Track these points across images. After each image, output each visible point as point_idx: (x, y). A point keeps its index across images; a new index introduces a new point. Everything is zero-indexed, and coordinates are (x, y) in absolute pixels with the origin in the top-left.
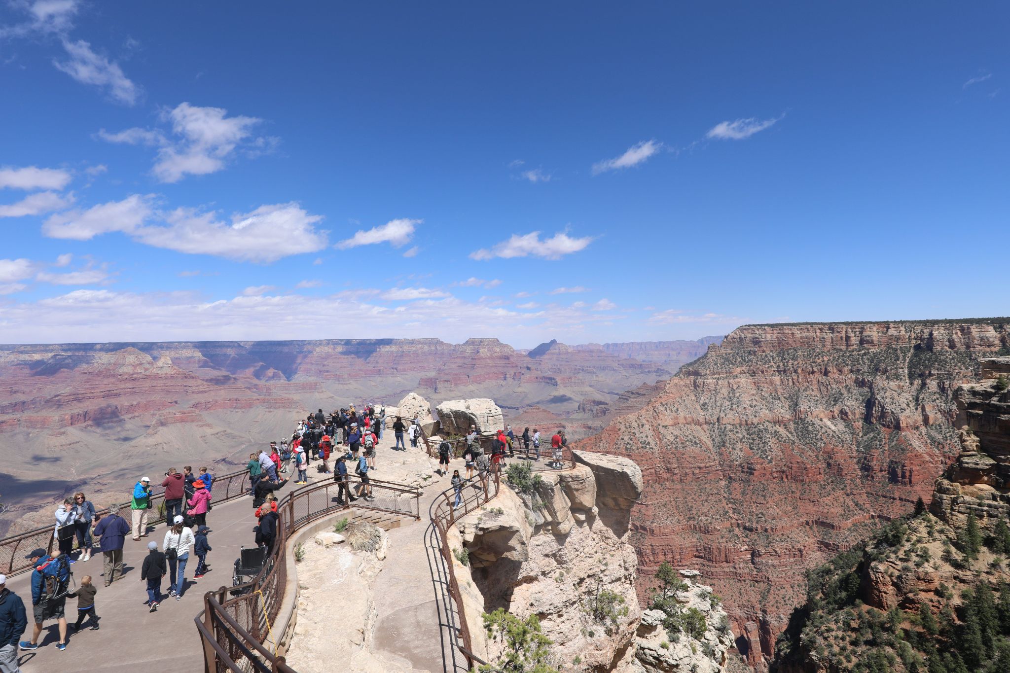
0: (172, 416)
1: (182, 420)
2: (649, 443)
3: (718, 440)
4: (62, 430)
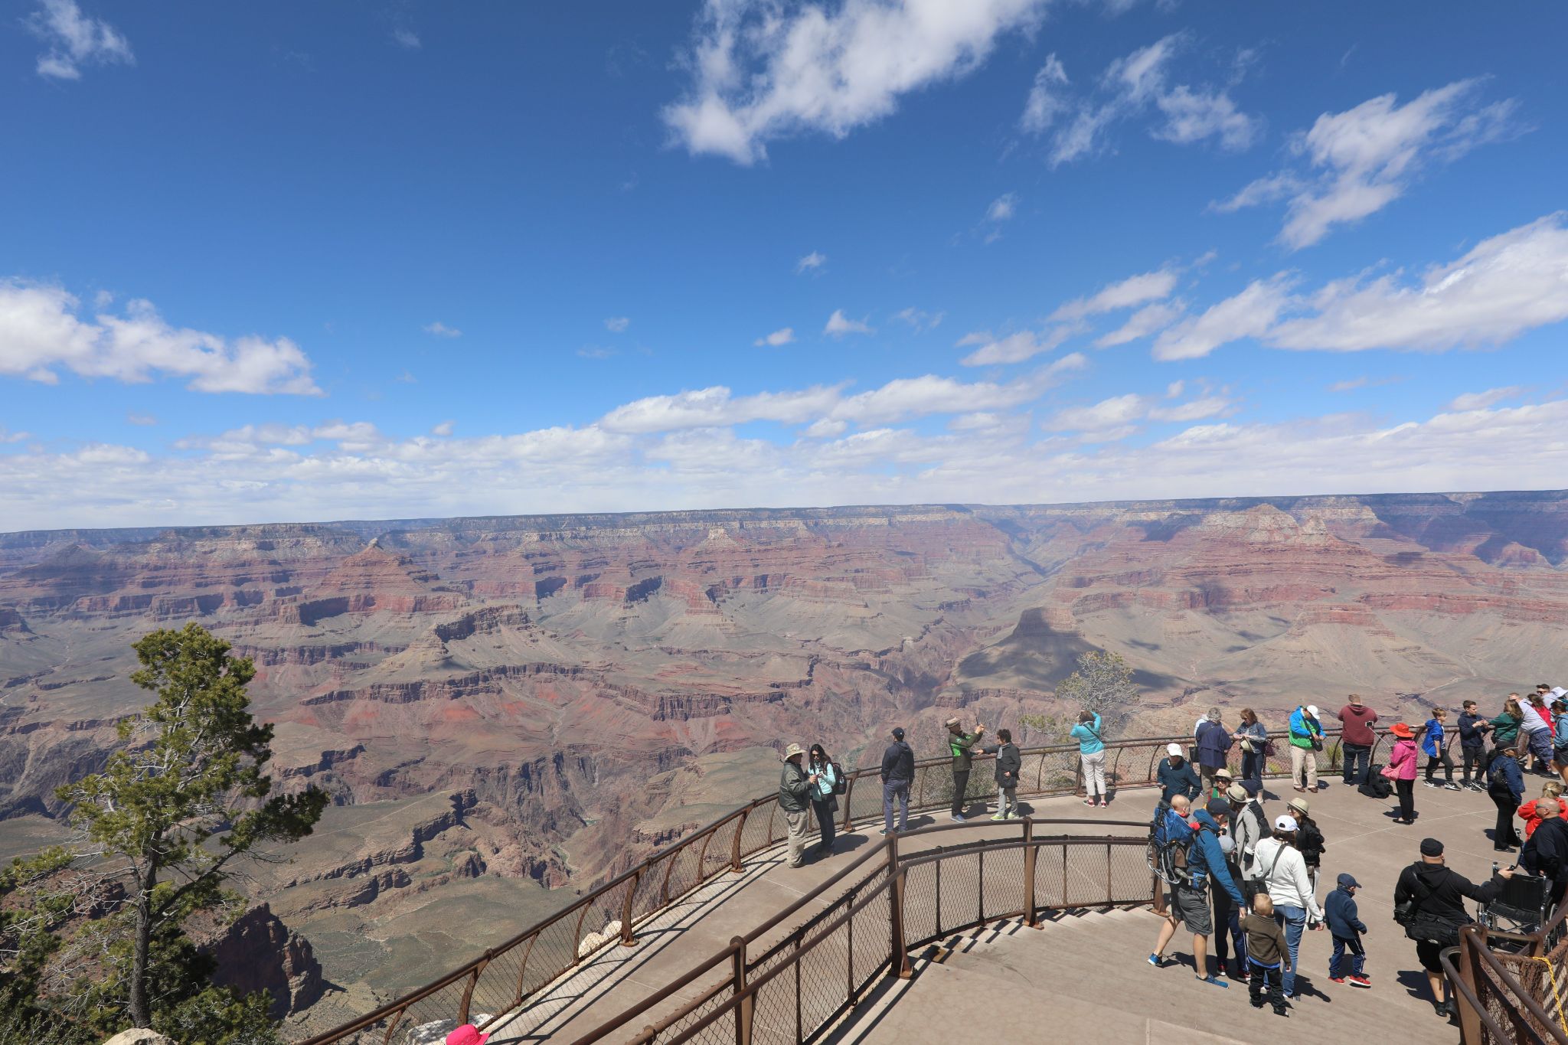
0: (1328, 611)
1: (1343, 620)
4: (1180, 613)
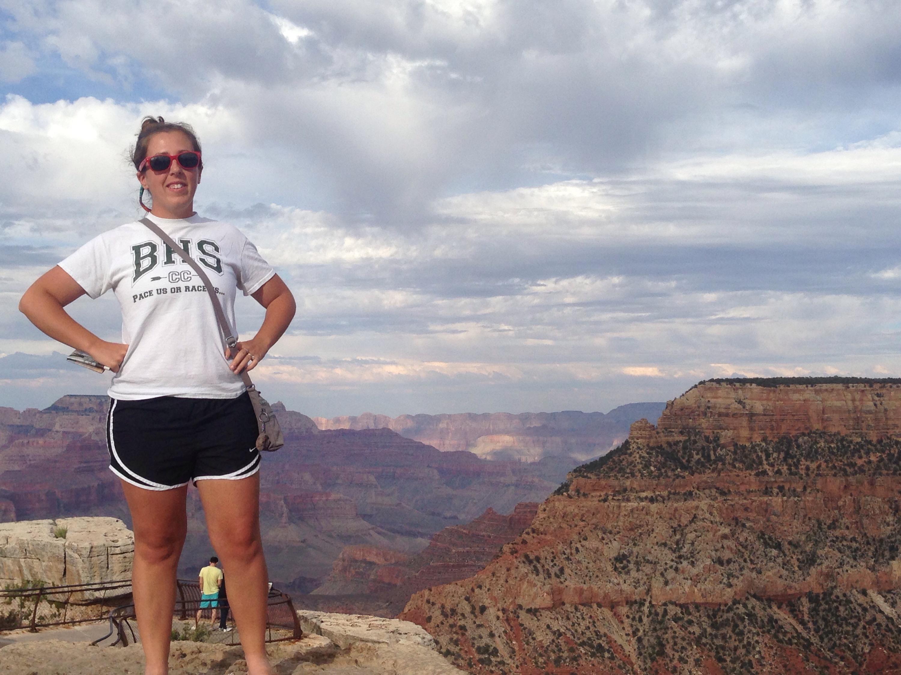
2: (495, 652)
3: (650, 640)
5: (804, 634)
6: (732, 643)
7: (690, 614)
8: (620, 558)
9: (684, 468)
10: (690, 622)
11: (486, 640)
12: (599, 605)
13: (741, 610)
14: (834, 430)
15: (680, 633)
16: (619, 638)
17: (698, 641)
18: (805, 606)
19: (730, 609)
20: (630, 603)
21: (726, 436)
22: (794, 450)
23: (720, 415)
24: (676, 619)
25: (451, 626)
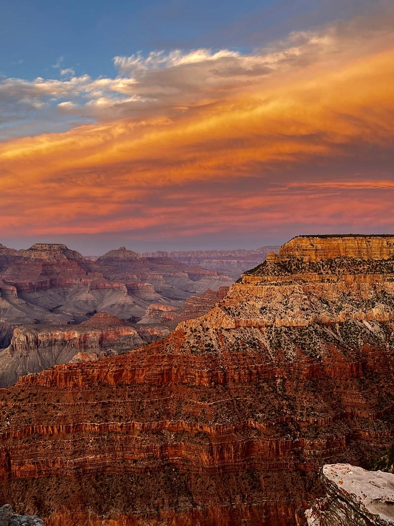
2: (212, 346)
3: (275, 341)
5: (337, 338)
6: (308, 342)
7: (291, 330)
8: (262, 309)
9: (289, 272)
10: (291, 334)
11: (209, 342)
12: (254, 327)
13: (312, 329)
14: (350, 256)
15: (287, 338)
16: (262, 340)
17: (294, 341)
18: (338, 326)
19: (307, 328)
20: (267, 326)
21: (306, 259)
22: (334, 264)
23: (303, 250)
24: (286, 333)
25: (195, 336)
